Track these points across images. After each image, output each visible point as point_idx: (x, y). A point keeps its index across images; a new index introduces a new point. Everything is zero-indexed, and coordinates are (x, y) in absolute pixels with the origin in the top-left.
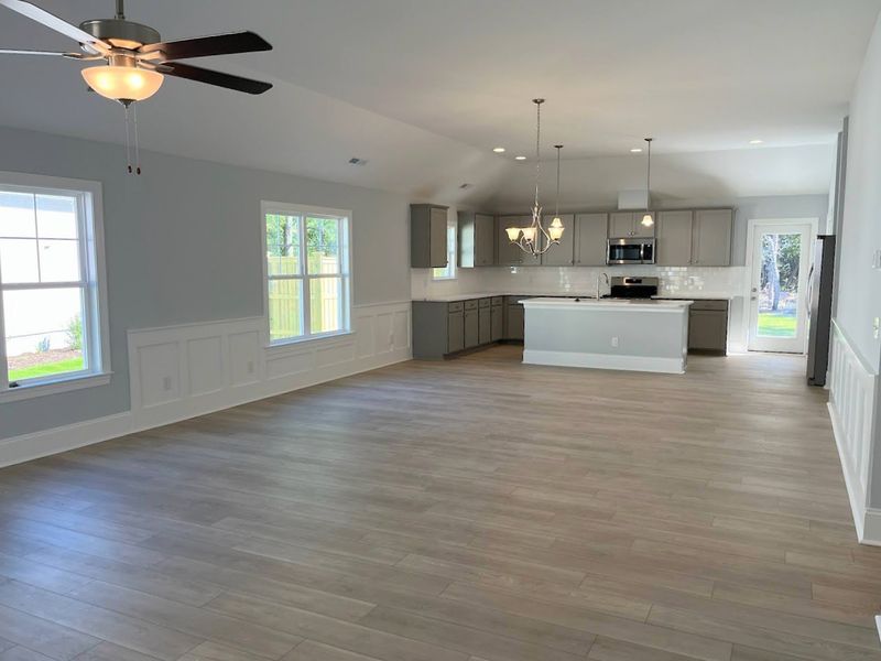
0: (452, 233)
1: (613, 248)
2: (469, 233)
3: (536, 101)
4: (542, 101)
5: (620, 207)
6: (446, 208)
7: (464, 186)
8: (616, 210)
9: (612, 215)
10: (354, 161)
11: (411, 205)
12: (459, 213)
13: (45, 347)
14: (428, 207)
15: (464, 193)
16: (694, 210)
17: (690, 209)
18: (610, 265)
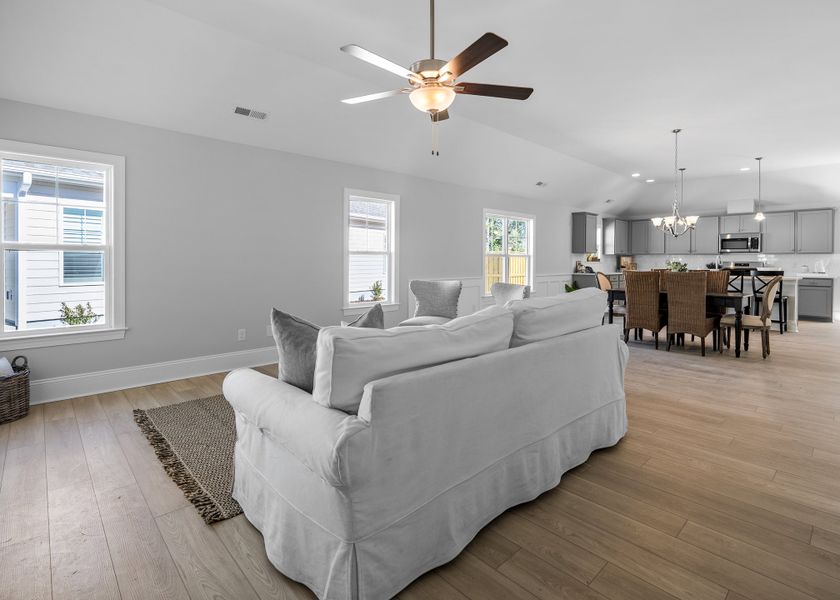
0: (599, 232)
1: (723, 241)
2: (611, 232)
3: (674, 131)
4: (679, 131)
5: (729, 212)
6: (595, 215)
7: (608, 201)
8: (726, 214)
9: (723, 218)
10: (539, 184)
11: (573, 214)
12: (603, 219)
13: (362, 300)
14: (583, 215)
15: (609, 206)
16: (795, 212)
17: (791, 211)
18: (721, 253)
